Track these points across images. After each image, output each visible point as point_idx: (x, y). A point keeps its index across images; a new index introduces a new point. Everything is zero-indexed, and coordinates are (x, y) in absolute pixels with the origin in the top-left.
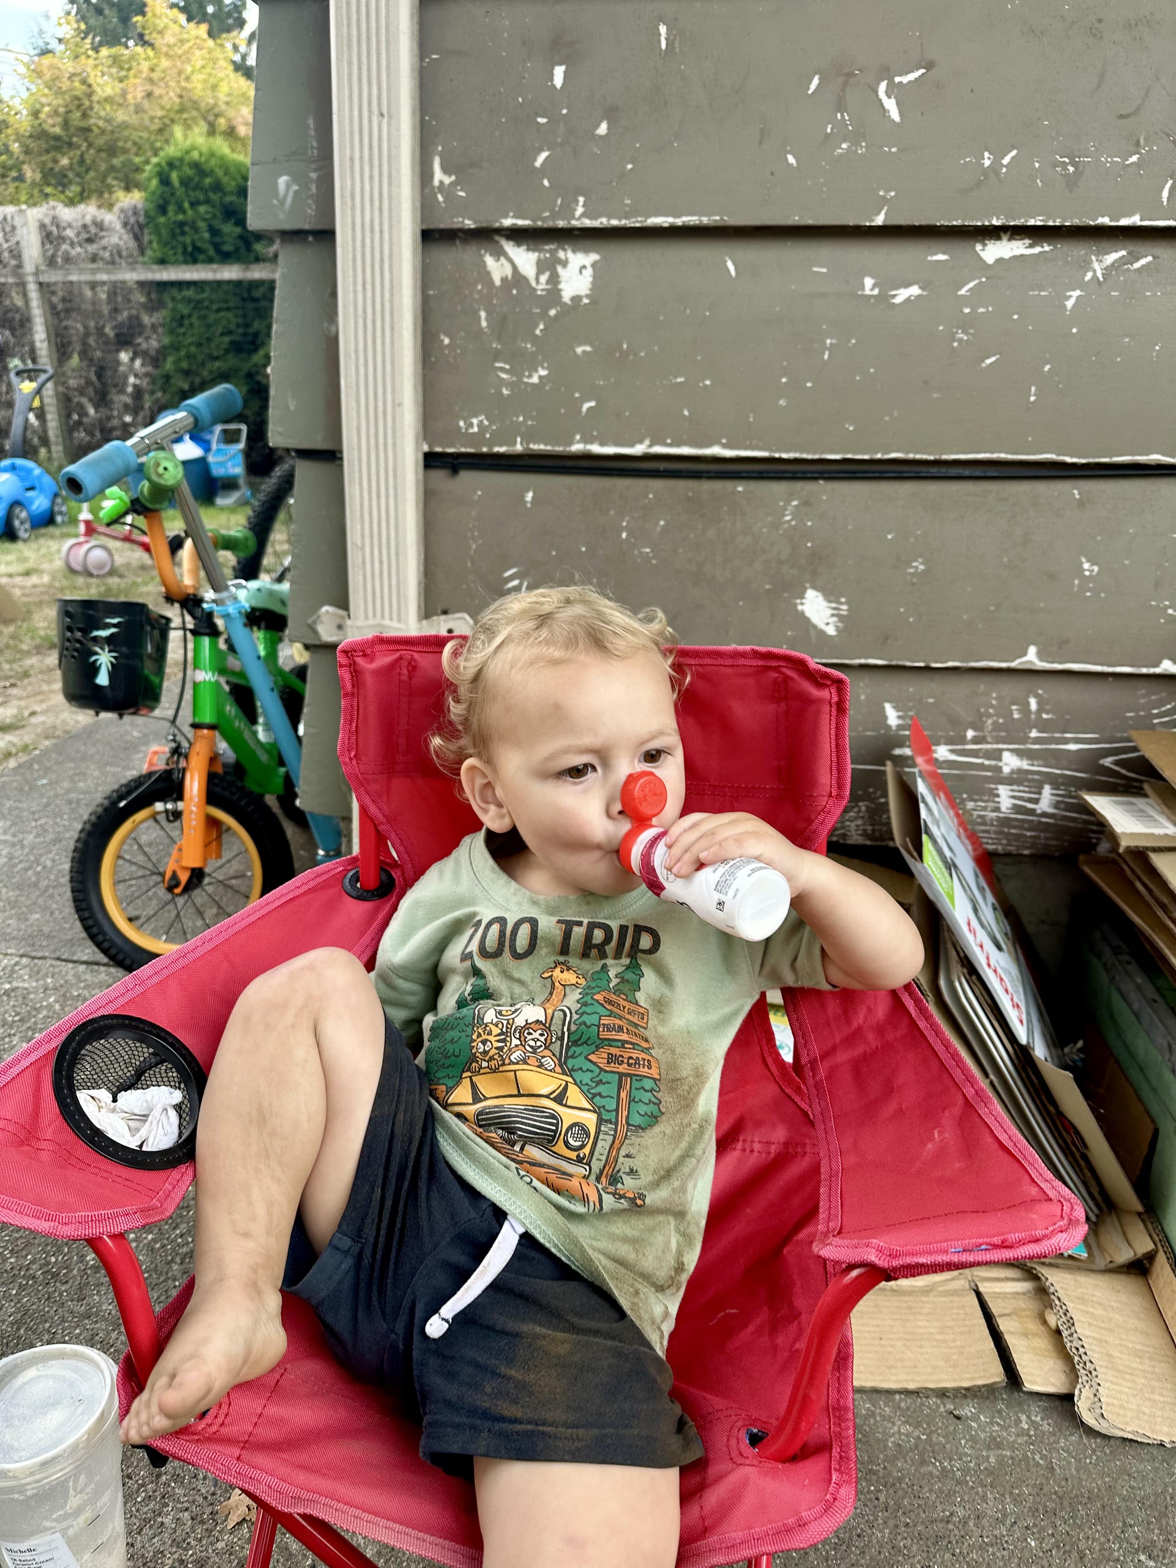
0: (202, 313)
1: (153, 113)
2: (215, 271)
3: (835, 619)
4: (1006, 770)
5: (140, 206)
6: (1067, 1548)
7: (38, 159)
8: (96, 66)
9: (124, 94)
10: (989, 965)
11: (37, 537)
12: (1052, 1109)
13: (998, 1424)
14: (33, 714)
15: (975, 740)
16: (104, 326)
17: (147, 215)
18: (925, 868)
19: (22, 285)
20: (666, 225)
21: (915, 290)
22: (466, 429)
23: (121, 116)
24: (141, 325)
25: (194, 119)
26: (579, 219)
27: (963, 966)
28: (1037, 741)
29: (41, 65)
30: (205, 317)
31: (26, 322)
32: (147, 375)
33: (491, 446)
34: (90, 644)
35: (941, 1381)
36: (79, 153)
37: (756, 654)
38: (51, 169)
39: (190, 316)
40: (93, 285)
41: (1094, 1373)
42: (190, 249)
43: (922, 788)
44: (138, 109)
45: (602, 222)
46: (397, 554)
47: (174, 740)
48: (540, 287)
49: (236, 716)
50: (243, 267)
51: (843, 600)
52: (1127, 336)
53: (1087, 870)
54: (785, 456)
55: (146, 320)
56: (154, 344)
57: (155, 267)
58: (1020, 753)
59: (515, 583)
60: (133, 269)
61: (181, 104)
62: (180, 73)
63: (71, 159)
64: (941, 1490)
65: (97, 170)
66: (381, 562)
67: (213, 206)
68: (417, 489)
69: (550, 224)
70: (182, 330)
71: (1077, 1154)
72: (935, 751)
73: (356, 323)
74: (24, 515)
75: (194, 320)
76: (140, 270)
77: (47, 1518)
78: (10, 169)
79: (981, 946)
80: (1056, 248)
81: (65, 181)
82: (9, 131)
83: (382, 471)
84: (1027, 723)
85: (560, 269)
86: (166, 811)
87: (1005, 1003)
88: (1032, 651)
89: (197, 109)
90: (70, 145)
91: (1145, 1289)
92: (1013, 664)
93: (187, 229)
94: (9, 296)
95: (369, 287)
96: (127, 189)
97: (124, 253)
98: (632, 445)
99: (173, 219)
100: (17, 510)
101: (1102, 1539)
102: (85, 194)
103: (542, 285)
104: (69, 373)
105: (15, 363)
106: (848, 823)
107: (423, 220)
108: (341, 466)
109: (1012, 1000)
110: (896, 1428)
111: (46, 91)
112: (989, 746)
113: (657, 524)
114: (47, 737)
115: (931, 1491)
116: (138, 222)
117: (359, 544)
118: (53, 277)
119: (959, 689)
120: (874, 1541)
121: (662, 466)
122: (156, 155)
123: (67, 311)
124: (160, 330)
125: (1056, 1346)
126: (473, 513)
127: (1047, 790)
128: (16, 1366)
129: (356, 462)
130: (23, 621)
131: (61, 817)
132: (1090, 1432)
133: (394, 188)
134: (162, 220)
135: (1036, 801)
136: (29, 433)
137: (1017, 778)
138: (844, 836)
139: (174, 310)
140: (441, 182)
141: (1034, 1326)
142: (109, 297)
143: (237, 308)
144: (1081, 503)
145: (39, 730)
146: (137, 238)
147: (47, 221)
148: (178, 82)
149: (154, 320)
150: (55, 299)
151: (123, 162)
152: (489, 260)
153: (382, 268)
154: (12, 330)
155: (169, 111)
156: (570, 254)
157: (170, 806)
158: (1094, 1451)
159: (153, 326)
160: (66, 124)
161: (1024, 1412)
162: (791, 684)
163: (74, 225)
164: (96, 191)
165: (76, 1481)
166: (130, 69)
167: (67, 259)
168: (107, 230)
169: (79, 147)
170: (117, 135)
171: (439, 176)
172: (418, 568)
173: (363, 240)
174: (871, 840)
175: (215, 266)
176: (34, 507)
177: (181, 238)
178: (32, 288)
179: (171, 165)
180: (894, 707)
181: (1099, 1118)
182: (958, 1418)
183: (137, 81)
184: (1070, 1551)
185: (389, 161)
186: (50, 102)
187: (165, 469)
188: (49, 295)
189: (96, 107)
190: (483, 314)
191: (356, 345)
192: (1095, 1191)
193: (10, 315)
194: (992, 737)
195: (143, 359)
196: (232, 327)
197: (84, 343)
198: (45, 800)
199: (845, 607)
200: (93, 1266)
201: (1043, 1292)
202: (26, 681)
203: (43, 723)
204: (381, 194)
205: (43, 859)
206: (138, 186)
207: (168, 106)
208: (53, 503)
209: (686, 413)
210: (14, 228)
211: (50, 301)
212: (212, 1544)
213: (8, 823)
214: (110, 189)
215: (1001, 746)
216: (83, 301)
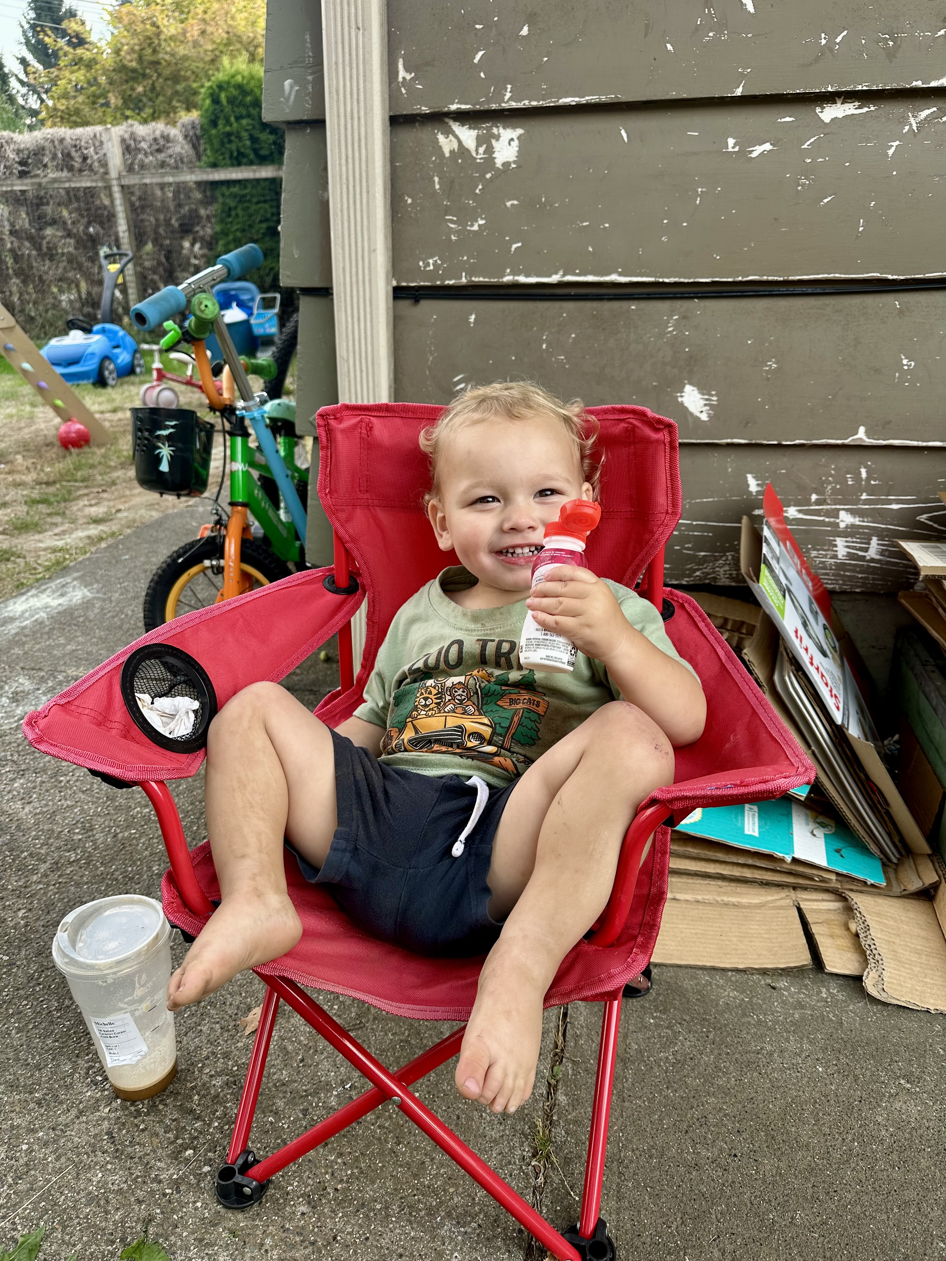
0: (246, 205)
1: (206, 47)
2: (254, 171)
3: (708, 408)
4: (842, 525)
5: (197, 122)
6: (846, 1073)
7: (119, 89)
8: (163, 11)
9: (184, 33)
10: (812, 664)
11: (122, 384)
12: (862, 776)
13: (804, 994)
14: (119, 511)
15: (818, 503)
16: (170, 219)
17: (202, 128)
18: (759, 587)
19: (108, 188)
20: (574, 103)
21: (767, 147)
22: (425, 267)
23: (182, 51)
24: (199, 217)
25: (238, 50)
26: (507, 102)
27: (791, 664)
28: (866, 502)
29: (121, 12)
30: (246, 209)
31: (112, 216)
32: (203, 256)
33: (443, 280)
34: (155, 440)
35: (763, 963)
36: (151, 82)
37: (614, 411)
38: (130, 96)
39: (236, 208)
40: (162, 186)
41: (880, 962)
42: (235, 154)
43: (766, 532)
44: (196, 44)
45: (525, 104)
46: (373, 364)
47: (217, 514)
48: (479, 157)
49: (262, 499)
50: (276, 167)
51: (713, 393)
52: (937, 176)
53: (903, 601)
54: (666, 280)
55: (202, 212)
56: (209, 231)
57: (209, 170)
58: (853, 512)
59: (462, 386)
60: (192, 172)
61: (228, 39)
62: (227, 13)
63: (144, 87)
64: (755, 1033)
65: (164, 95)
66: (361, 371)
67: (253, 119)
68: (387, 314)
69: (486, 107)
70: (230, 220)
71: (883, 811)
72: (786, 512)
73: (341, 189)
74: (112, 367)
75: (239, 211)
76: (198, 173)
77: (120, 1000)
78: (99, 97)
79: (806, 650)
80: (880, 107)
81: (141, 105)
82: (98, 67)
83: (361, 301)
84: (858, 488)
85: (493, 142)
86: (212, 567)
87: (824, 693)
88: (862, 430)
89: (241, 42)
90: (144, 76)
91: (930, 910)
92: (846, 442)
93: (233, 138)
94: (99, 197)
95: (350, 161)
96: (188, 110)
97: (185, 160)
98: (550, 276)
99: (222, 130)
100: (107, 363)
101: (873, 1069)
102: (156, 115)
103: (480, 155)
104: (145, 257)
105: (104, 251)
106: (717, 569)
107: (390, 109)
108: (332, 299)
109: (831, 691)
110: (726, 993)
111: (125, 33)
112: (829, 507)
113: (570, 337)
114: (129, 527)
115: (748, 1033)
116: (195, 134)
117: (345, 357)
118: (131, 180)
119: (804, 462)
120: (702, 1062)
121: (573, 291)
122: (209, 80)
123: (143, 207)
124: (213, 220)
125: (854, 945)
126: (430, 333)
127: (874, 541)
128: (101, 907)
129: (342, 295)
130: (112, 444)
131: (139, 581)
132: (874, 1001)
133: (368, 84)
134: (214, 132)
135: (866, 550)
136: (115, 304)
137: (851, 532)
138: (715, 579)
139: (224, 204)
140: (404, 78)
141: (839, 931)
142: (174, 195)
143: (272, 200)
144: (901, 312)
145: (123, 522)
146: (195, 147)
147: (127, 136)
148: (226, 21)
149: (208, 212)
150: (133, 198)
151: (184, 88)
152: (441, 138)
153: (360, 146)
154: (102, 224)
155: (219, 44)
156: (501, 130)
157: (214, 563)
158: (875, 1014)
159: (208, 217)
160: (140, 59)
161: (824, 987)
162: (637, 430)
163: (147, 138)
164: (164, 112)
165: (140, 978)
166: (189, 12)
167: (142, 166)
168: (173, 141)
169: (151, 77)
170: (180, 66)
171: (402, 74)
172: (389, 375)
173: (346, 125)
174: (736, 582)
175: (254, 167)
176: (119, 361)
177: (228, 146)
178: (116, 189)
179: (220, 87)
180: (754, 477)
181: (894, 777)
182: (774, 988)
183: (195, 21)
184: (848, 1075)
185: (364, 64)
186: (129, 42)
187: (206, 306)
188: (129, 196)
189: (163, 44)
190: (436, 179)
191: (342, 206)
192: (896, 840)
193: (100, 212)
194: (831, 500)
195: (202, 244)
196: (269, 215)
197: (156, 232)
198: (127, 570)
199: (715, 398)
200: (156, 874)
201: (849, 910)
202: (113, 488)
203: (126, 517)
204: (358, 90)
205: (125, 610)
206: (195, 106)
207: (218, 41)
208: (134, 358)
209: (590, 249)
210: (102, 143)
211: (129, 199)
212: (234, 1044)
213: (101, 585)
214: (175, 110)
215: (838, 507)
216: (155, 199)
